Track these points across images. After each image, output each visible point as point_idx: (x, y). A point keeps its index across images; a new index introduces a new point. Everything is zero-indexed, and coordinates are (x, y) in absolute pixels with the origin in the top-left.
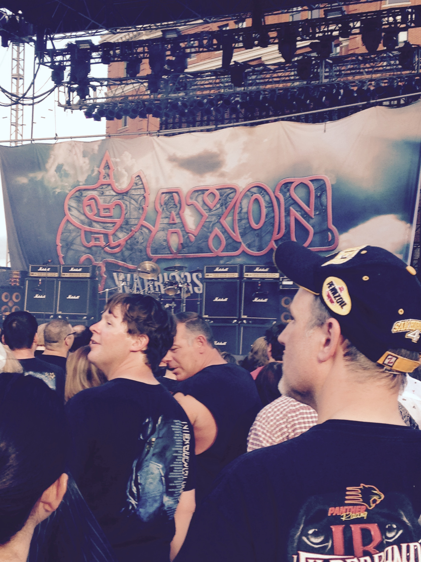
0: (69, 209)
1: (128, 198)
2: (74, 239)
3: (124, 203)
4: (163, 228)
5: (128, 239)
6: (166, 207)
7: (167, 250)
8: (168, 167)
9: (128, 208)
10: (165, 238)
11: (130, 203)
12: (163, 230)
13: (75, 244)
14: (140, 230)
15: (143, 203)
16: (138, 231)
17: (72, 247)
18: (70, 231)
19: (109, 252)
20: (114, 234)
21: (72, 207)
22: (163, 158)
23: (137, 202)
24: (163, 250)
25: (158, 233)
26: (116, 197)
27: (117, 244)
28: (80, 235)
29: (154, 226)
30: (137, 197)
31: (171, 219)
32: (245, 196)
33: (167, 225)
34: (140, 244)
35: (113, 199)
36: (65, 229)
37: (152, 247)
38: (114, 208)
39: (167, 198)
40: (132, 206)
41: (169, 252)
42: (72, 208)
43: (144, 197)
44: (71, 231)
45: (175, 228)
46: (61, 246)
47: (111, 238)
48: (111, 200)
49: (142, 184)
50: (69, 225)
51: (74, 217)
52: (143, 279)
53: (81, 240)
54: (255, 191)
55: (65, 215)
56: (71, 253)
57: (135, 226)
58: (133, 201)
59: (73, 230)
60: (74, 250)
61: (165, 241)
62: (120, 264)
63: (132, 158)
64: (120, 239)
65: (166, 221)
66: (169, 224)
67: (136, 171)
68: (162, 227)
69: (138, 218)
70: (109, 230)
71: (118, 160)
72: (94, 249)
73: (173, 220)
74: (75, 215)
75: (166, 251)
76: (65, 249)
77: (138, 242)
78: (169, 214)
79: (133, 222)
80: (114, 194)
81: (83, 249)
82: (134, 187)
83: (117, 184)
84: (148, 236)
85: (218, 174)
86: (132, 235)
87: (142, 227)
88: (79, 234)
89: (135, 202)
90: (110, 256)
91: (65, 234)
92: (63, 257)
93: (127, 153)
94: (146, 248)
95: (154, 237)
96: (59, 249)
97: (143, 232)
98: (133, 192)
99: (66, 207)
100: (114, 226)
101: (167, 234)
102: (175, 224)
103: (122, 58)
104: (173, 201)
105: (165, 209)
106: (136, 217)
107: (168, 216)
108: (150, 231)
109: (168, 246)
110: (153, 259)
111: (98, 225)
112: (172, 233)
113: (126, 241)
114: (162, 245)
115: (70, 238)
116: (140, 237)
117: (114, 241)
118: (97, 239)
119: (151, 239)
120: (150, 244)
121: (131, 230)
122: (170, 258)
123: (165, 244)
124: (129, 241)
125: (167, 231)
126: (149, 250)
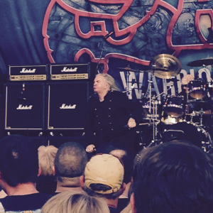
2: (66, 28)
4: (188, 8)
5: (140, 25)
7: (195, 38)
10: (193, 22)
12: (189, 10)
14: (157, 13)
16: (154, 14)
17: (63, 40)
18: (59, 18)
19: (114, 44)
20: (121, 20)
24: (190, 39)
25: (182, 15)
27: (126, 33)
28: (74, 22)
29: (177, 8)
33: (194, 5)
34: (157, 32)
36: (53, 15)
37: (173, 35)
41: (198, 41)
44: (62, 18)
45: (206, 8)
46: (49, 39)
47: (116, 25)
50: (58, 9)
53: (74, 29)
56: (62, 48)
57: (150, 8)
59: (65, 17)
60: (66, 43)
61: (191, 25)
62: (129, 60)
64: (129, 25)
66: (197, 3)
70: (113, 14)
72: (94, 40)
76: (53, 43)
77: (155, 29)
81: (78, 41)
84: (167, 20)
86: (147, 19)
88: (72, 21)
90: (115, 50)
91: (53, 22)
92: (52, 54)
94: (165, 36)
95: (176, 21)
96: (46, 42)
97: (160, 14)
100: (119, 9)
101: (194, 17)
102: (206, 2)
108: (170, 13)
109: (196, 33)
110: (174, 51)
111: (98, 9)
112: (202, 14)
113: (138, 29)
114: (188, 31)
115: (61, 28)
116: (157, 23)
117: (120, 29)
118: (98, 27)
119: (172, 24)
120: (170, 31)
121: (145, 14)
122: (199, 48)
123: (192, 30)
124: (142, 28)
125: (195, 13)
126: (169, 40)
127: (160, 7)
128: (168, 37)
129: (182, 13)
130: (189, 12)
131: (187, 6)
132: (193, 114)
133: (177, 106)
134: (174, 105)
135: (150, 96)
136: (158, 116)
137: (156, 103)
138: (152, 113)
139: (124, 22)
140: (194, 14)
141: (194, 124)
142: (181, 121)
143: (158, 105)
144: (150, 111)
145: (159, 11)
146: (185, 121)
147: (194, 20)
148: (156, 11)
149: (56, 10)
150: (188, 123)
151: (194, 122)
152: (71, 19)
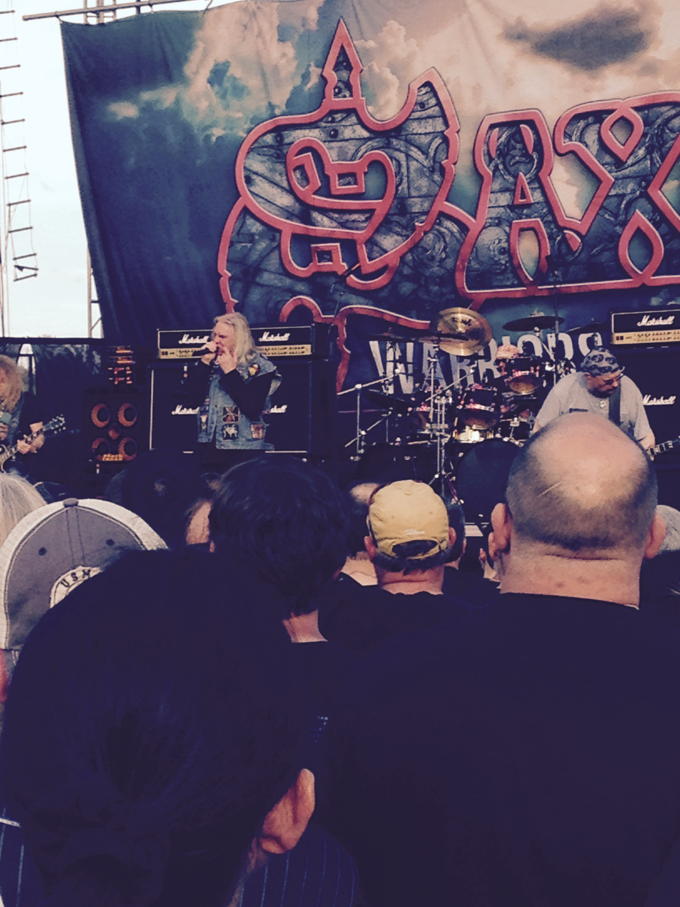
0: (249, 180)
1: (402, 143)
2: (264, 257)
3: (391, 158)
4: (496, 218)
5: (406, 250)
6: (504, 163)
7: (510, 276)
8: (505, 53)
9: (404, 170)
10: (505, 245)
11: (408, 156)
12: (498, 222)
13: (266, 270)
14: (437, 227)
15: (441, 155)
16: (431, 229)
17: (258, 280)
18: (251, 238)
19: (359, 287)
20: (370, 241)
21: (256, 173)
23: (425, 153)
24: (501, 277)
25: (484, 230)
26: (369, 143)
27: (380, 266)
28: (279, 247)
29: (475, 217)
30: (425, 140)
31: (518, 192)
33: (508, 211)
34: (438, 264)
35: (363, 149)
36: (238, 233)
37: (469, 270)
38: (365, 174)
39: (502, 139)
40: (414, 165)
41: (516, 282)
42: (254, 177)
43: (446, 140)
44: (257, 237)
45: (528, 216)
46: (230, 278)
47: (363, 251)
48: (357, 151)
49: (439, 104)
50: (250, 221)
51: (260, 200)
52: (448, 355)
53: (281, 259)
55: (239, 196)
56: (255, 295)
57: (423, 218)
58: (416, 150)
59: (261, 235)
60: (262, 286)
61: (503, 251)
62: (388, 318)
63: (407, 38)
64: (386, 252)
65: (504, 199)
66: (512, 207)
67: (419, 71)
68: (494, 215)
69: (431, 197)
70: (355, 229)
71: (372, 44)
72: (319, 280)
73: (523, 196)
74: (262, 196)
75: (508, 278)
76: (239, 285)
77: (432, 258)
78: (511, 179)
79: (417, 205)
80: (366, 134)
81: (288, 282)
82: (416, 115)
83: (370, 109)
84: (458, 240)
86: (417, 240)
87: (442, 218)
88: (275, 244)
89: (420, 153)
90: (359, 299)
91: (239, 246)
92: (236, 306)
93: (394, 24)
95: (475, 243)
96: (225, 284)
97: (443, 230)
98: (415, 127)
99: (240, 175)
100: (367, 219)
101: (508, 235)
102: (528, 206)
104: (519, 146)
105: (501, 167)
106: (424, 191)
107: (509, 186)
108: (464, 228)
109: (512, 265)
110: (471, 301)
111: (326, 220)
112: (522, 230)
113: (402, 258)
114: (497, 263)
115: (254, 256)
116: (437, 246)
117: (370, 259)
118: (326, 255)
119: (466, 250)
120: (463, 261)
121: (414, 228)
122: (518, 295)
123: (503, 259)
124: (409, 257)
125: (510, 226)
126: (461, 280)
127: (443, 215)
128: (458, 275)
129: (484, 228)
130: (498, 225)
131: (494, 213)
132: (515, 423)
133: (483, 408)
134: (478, 407)
135: (431, 389)
136: (447, 426)
137: (443, 401)
138: (435, 421)
139: (376, 244)
140: (507, 229)
141: (517, 443)
142: (491, 436)
143: (447, 405)
144: (431, 417)
145: (440, 224)
146: (498, 436)
147: (508, 241)
148: (435, 223)
149: (244, 223)
150: (506, 439)
151: (517, 439)
152: (273, 239)
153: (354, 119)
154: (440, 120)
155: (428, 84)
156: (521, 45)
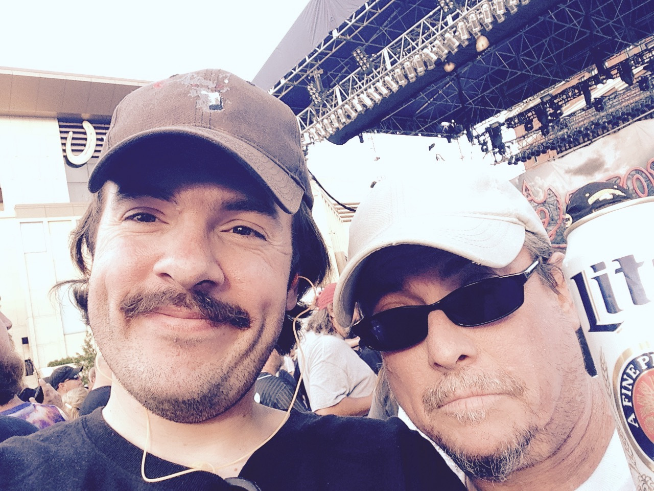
1: (547, 204)
3: (546, 208)
8: (567, 177)
9: (549, 210)
11: (549, 207)
15: (558, 205)
22: (562, 172)
23: (553, 205)
26: (538, 206)
30: (552, 203)
32: (628, 178)
40: (552, 209)
43: (558, 201)
49: (553, 193)
54: (635, 173)
58: (551, 205)
63: (541, 180)
67: (546, 186)
71: (533, 183)
79: (556, 218)
80: (537, 204)
82: (549, 197)
83: (536, 198)
85: (603, 171)
93: (537, 177)
98: (549, 200)
103: (520, 123)
153: (533, 201)
154: (555, 197)
155: (549, 189)
156: (570, 174)
